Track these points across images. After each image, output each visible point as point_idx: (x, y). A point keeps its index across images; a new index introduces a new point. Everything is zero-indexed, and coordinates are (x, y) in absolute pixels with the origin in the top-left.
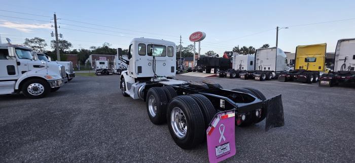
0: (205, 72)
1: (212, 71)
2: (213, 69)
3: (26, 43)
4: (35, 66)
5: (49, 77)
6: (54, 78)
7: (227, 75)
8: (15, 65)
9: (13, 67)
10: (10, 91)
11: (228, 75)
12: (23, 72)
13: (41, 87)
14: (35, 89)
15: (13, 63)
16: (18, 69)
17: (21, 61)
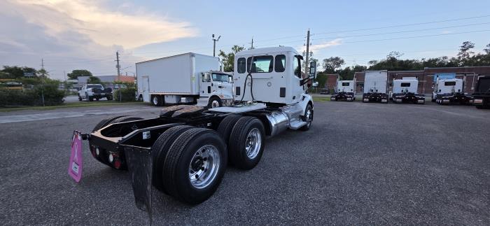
4: (220, 87)
5: (222, 96)
6: (225, 97)
9: (210, 87)
10: (205, 105)
12: (213, 91)
14: (215, 105)
15: (210, 84)
16: (212, 89)
17: (214, 83)
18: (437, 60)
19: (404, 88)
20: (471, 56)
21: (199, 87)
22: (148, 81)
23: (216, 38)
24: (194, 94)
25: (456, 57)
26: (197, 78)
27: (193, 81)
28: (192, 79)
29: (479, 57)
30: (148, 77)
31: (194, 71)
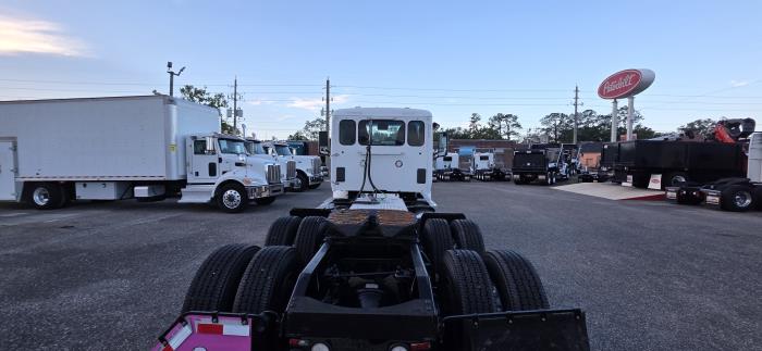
0: (628, 184)
1: (655, 183)
2: (659, 177)
3: (306, 128)
4: (238, 164)
6: (254, 184)
7: (709, 198)
8: (216, 161)
9: (214, 164)
10: (205, 199)
11: (713, 198)
12: (224, 173)
13: (237, 195)
14: (231, 198)
15: (214, 159)
16: (220, 168)
17: (223, 156)
18: (453, 130)
19: (447, 163)
20: (479, 128)
21: (186, 164)
22: (15, 149)
23: (175, 69)
24: (175, 177)
25: (468, 129)
26: (180, 145)
27: (173, 153)
28: (168, 147)
29: (485, 130)
30: (14, 140)
31: (175, 132)
